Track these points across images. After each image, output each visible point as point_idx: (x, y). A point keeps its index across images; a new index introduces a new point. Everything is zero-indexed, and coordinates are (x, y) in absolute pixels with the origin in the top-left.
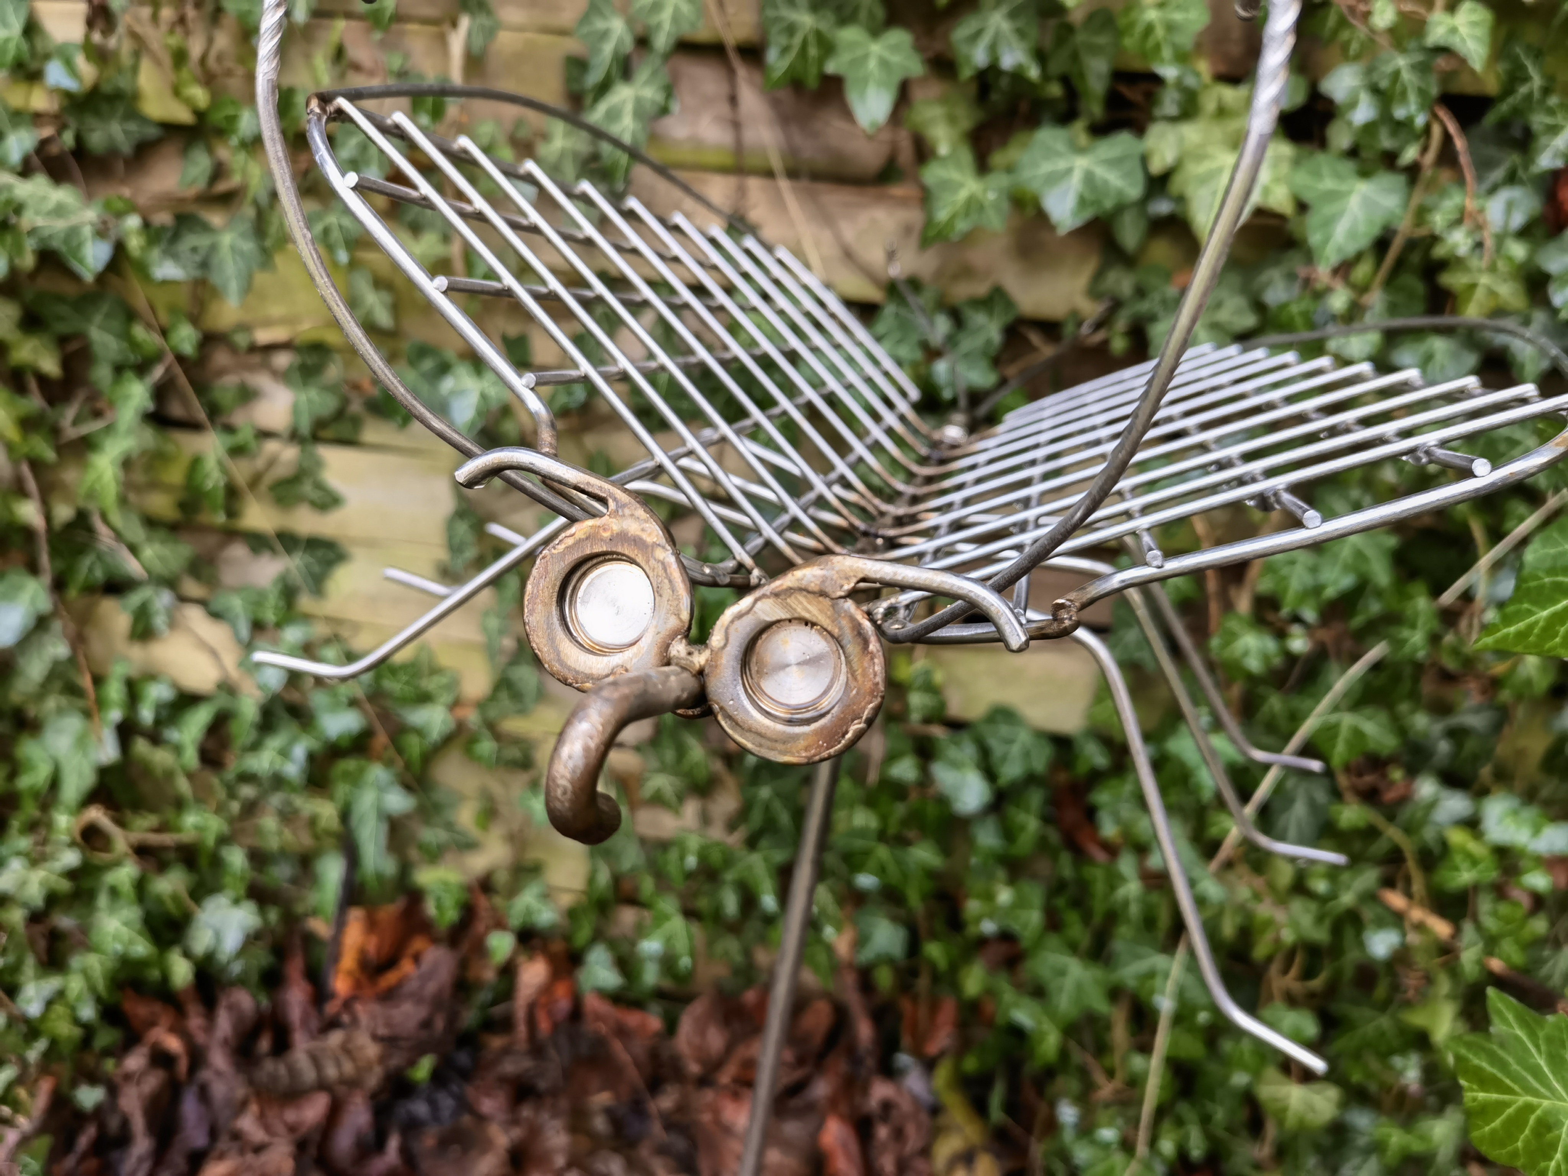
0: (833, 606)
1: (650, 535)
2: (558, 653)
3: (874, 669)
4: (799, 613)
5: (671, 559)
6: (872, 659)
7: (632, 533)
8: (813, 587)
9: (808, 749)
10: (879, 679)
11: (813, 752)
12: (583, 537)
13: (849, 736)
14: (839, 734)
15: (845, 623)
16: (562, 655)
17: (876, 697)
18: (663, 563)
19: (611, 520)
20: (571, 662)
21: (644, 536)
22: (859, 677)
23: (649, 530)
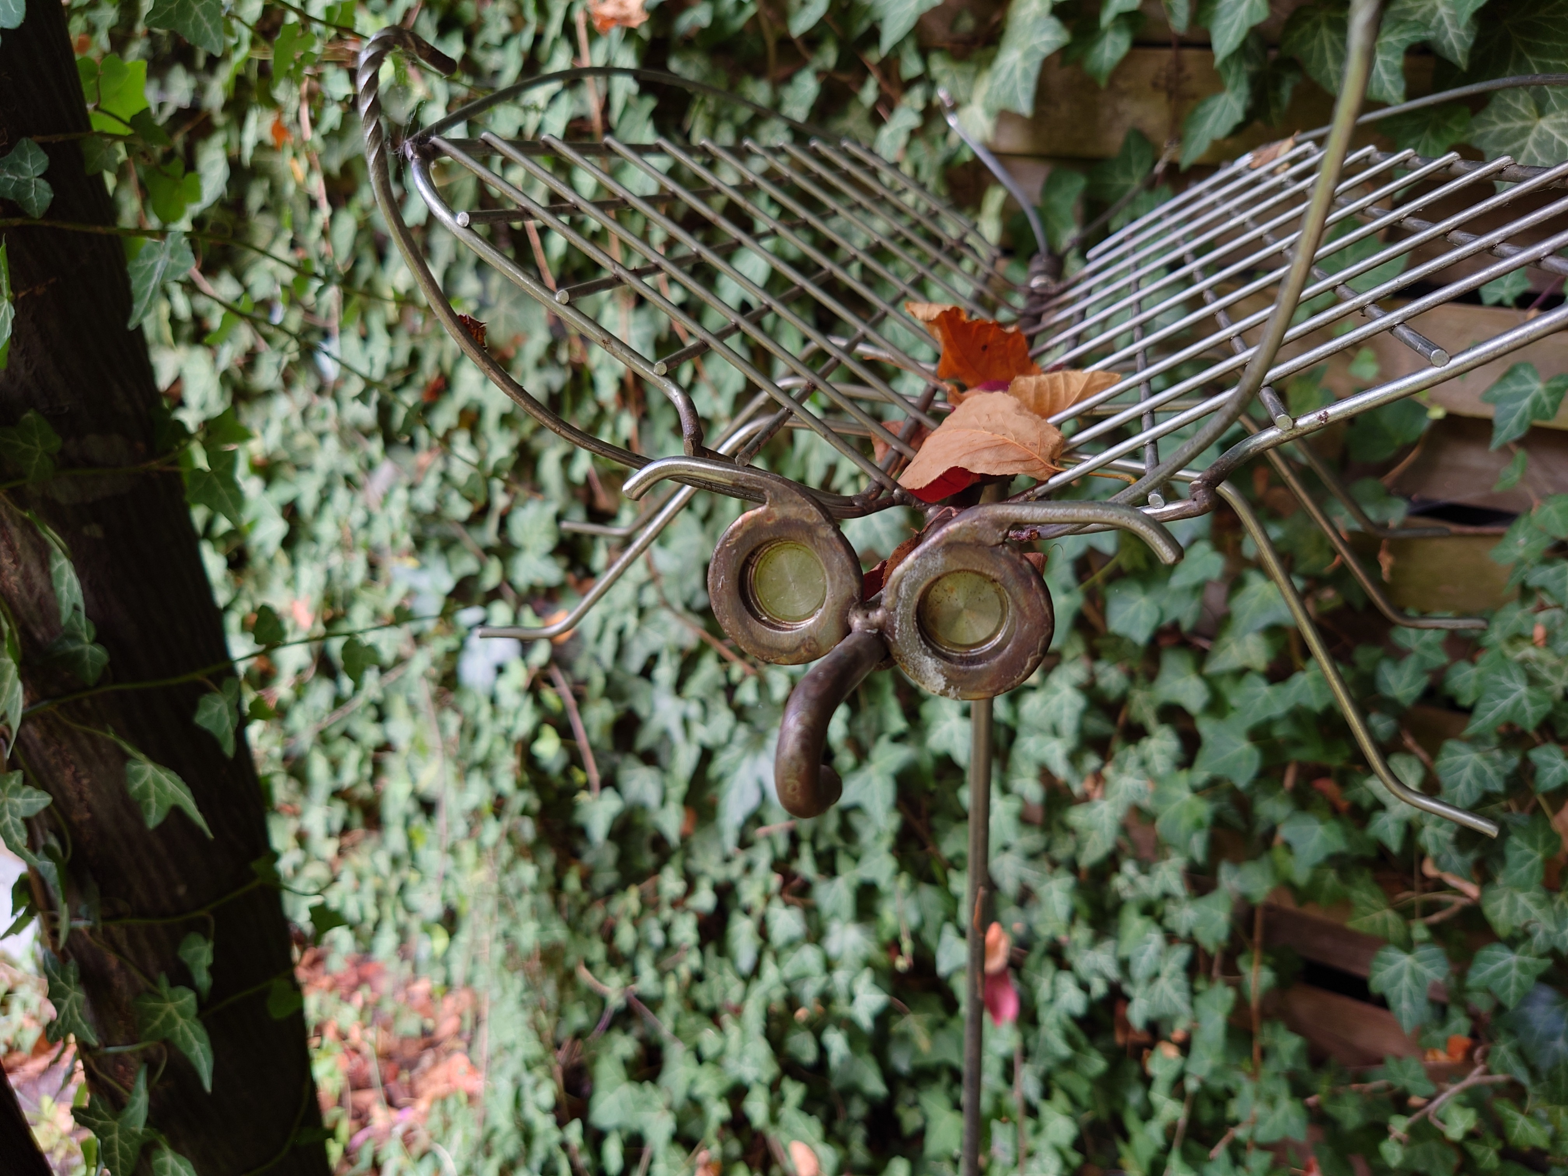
0: (992, 552)
1: (810, 515)
2: (751, 634)
3: (1041, 605)
5: (834, 535)
6: (1037, 594)
7: (794, 517)
8: (968, 539)
9: (992, 684)
10: (1047, 611)
11: (997, 685)
12: (750, 528)
13: (1028, 665)
15: (1005, 566)
16: (755, 635)
17: (1047, 628)
18: (827, 540)
19: (772, 509)
20: (764, 640)
21: (805, 519)
22: (1028, 613)
23: (808, 512)
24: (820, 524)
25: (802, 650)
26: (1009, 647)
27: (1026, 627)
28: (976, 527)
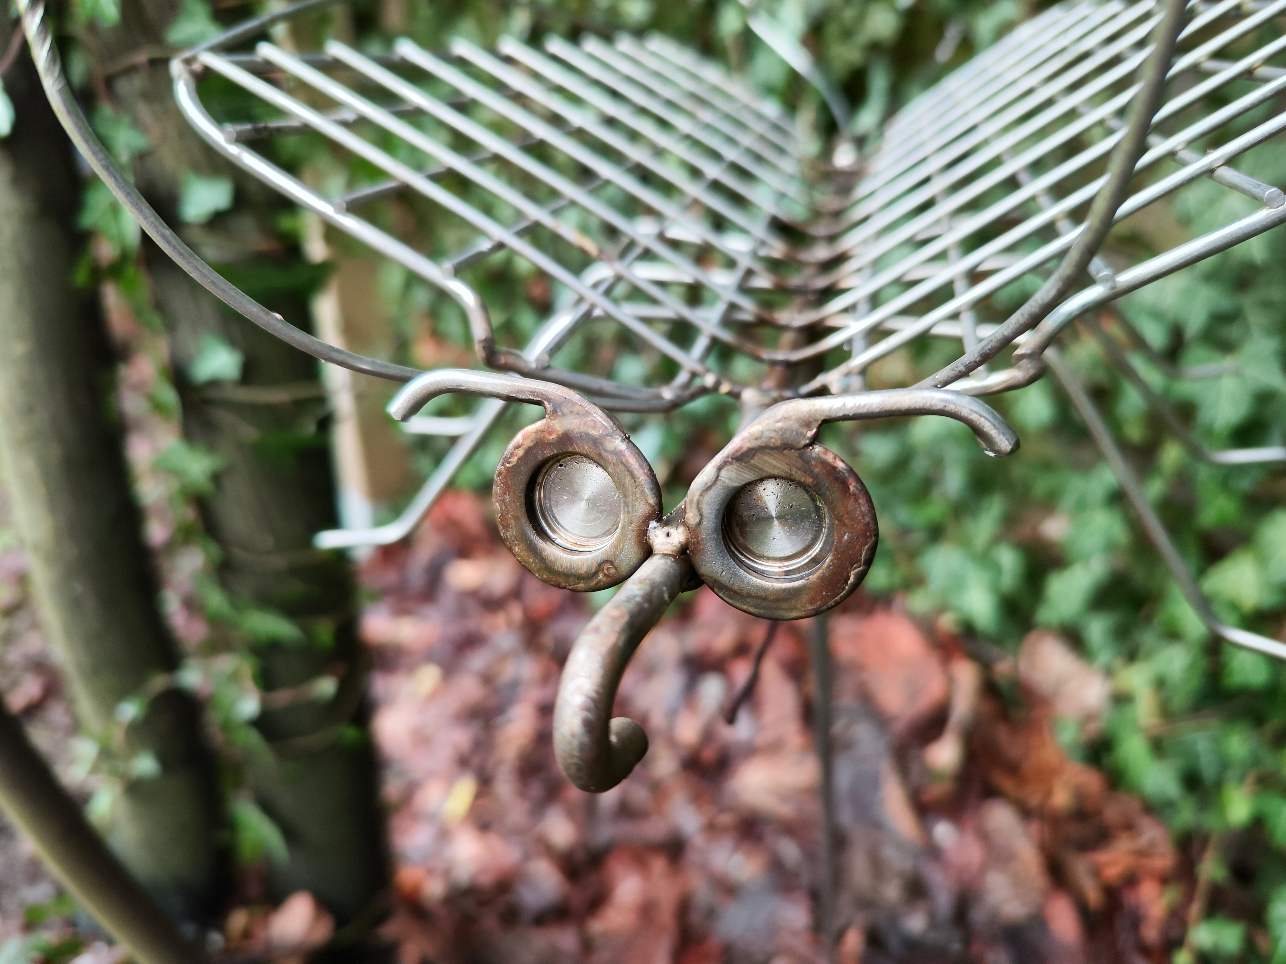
0: (800, 456)
3: (861, 511)
4: (767, 472)
5: (622, 445)
6: (856, 500)
7: (577, 430)
8: (774, 442)
9: (813, 601)
10: (867, 519)
11: (819, 603)
12: (531, 444)
13: (851, 580)
14: (841, 580)
17: (870, 537)
18: (616, 452)
19: (552, 422)
20: (558, 567)
21: (589, 430)
23: (592, 424)
24: (607, 435)
25: (601, 576)
26: (828, 560)
27: (846, 537)
28: (781, 429)
